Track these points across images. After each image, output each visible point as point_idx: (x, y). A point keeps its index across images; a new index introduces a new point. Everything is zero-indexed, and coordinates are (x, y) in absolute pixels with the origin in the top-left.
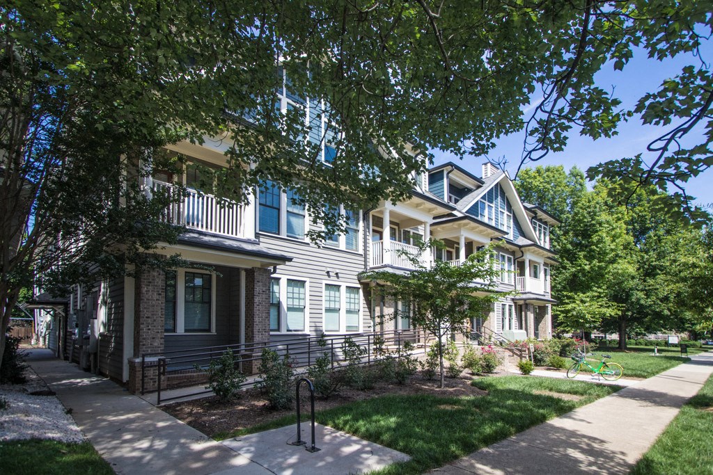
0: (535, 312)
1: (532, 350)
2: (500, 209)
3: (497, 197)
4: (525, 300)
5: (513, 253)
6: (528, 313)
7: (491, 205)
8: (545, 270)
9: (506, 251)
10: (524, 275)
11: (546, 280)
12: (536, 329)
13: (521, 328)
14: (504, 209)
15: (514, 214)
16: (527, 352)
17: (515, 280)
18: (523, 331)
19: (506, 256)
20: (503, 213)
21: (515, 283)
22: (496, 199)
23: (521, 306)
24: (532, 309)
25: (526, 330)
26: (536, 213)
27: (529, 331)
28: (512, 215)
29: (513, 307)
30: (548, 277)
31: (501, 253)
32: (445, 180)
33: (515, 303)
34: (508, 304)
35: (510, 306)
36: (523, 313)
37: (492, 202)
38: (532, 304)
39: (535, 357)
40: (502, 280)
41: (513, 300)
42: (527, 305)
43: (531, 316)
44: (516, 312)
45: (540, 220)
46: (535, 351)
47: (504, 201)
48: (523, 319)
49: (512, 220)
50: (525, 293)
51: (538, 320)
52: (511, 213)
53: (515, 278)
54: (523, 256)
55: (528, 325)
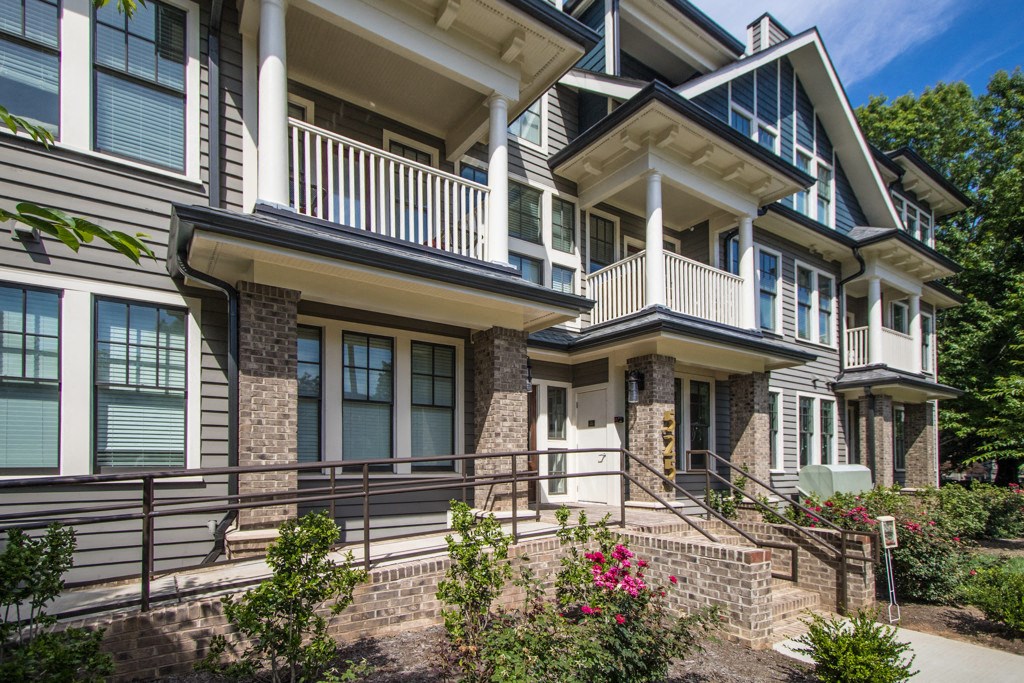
0: (895, 417)
1: (891, 542)
2: (796, 146)
3: (786, 113)
4: (868, 385)
5: (836, 266)
6: (877, 419)
7: (770, 128)
8: (924, 320)
9: (816, 258)
10: (867, 323)
11: (924, 344)
12: (899, 461)
13: (855, 458)
14: (811, 149)
15: (839, 168)
16: (867, 547)
17: (840, 337)
18: (862, 468)
19: (816, 272)
20: (809, 159)
21: (840, 343)
22: (783, 116)
23: (855, 404)
24: (887, 411)
25: (871, 464)
26: (900, 172)
27: (878, 466)
28: (832, 168)
29: (835, 407)
30: (932, 339)
31: (797, 262)
32: (609, 19)
33: (841, 397)
34: (818, 398)
35: (825, 403)
36: (863, 421)
37: (773, 123)
38: (889, 397)
39: (900, 567)
40: (802, 334)
41: (833, 386)
42: (872, 399)
43: (885, 430)
44: (842, 420)
45: (912, 196)
46: (902, 544)
47: (810, 127)
48: (863, 435)
49: (832, 183)
50: (870, 369)
51: (904, 440)
52: (829, 161)
53: (840, 332)
54: (862, 272)
55: (877, 450)
